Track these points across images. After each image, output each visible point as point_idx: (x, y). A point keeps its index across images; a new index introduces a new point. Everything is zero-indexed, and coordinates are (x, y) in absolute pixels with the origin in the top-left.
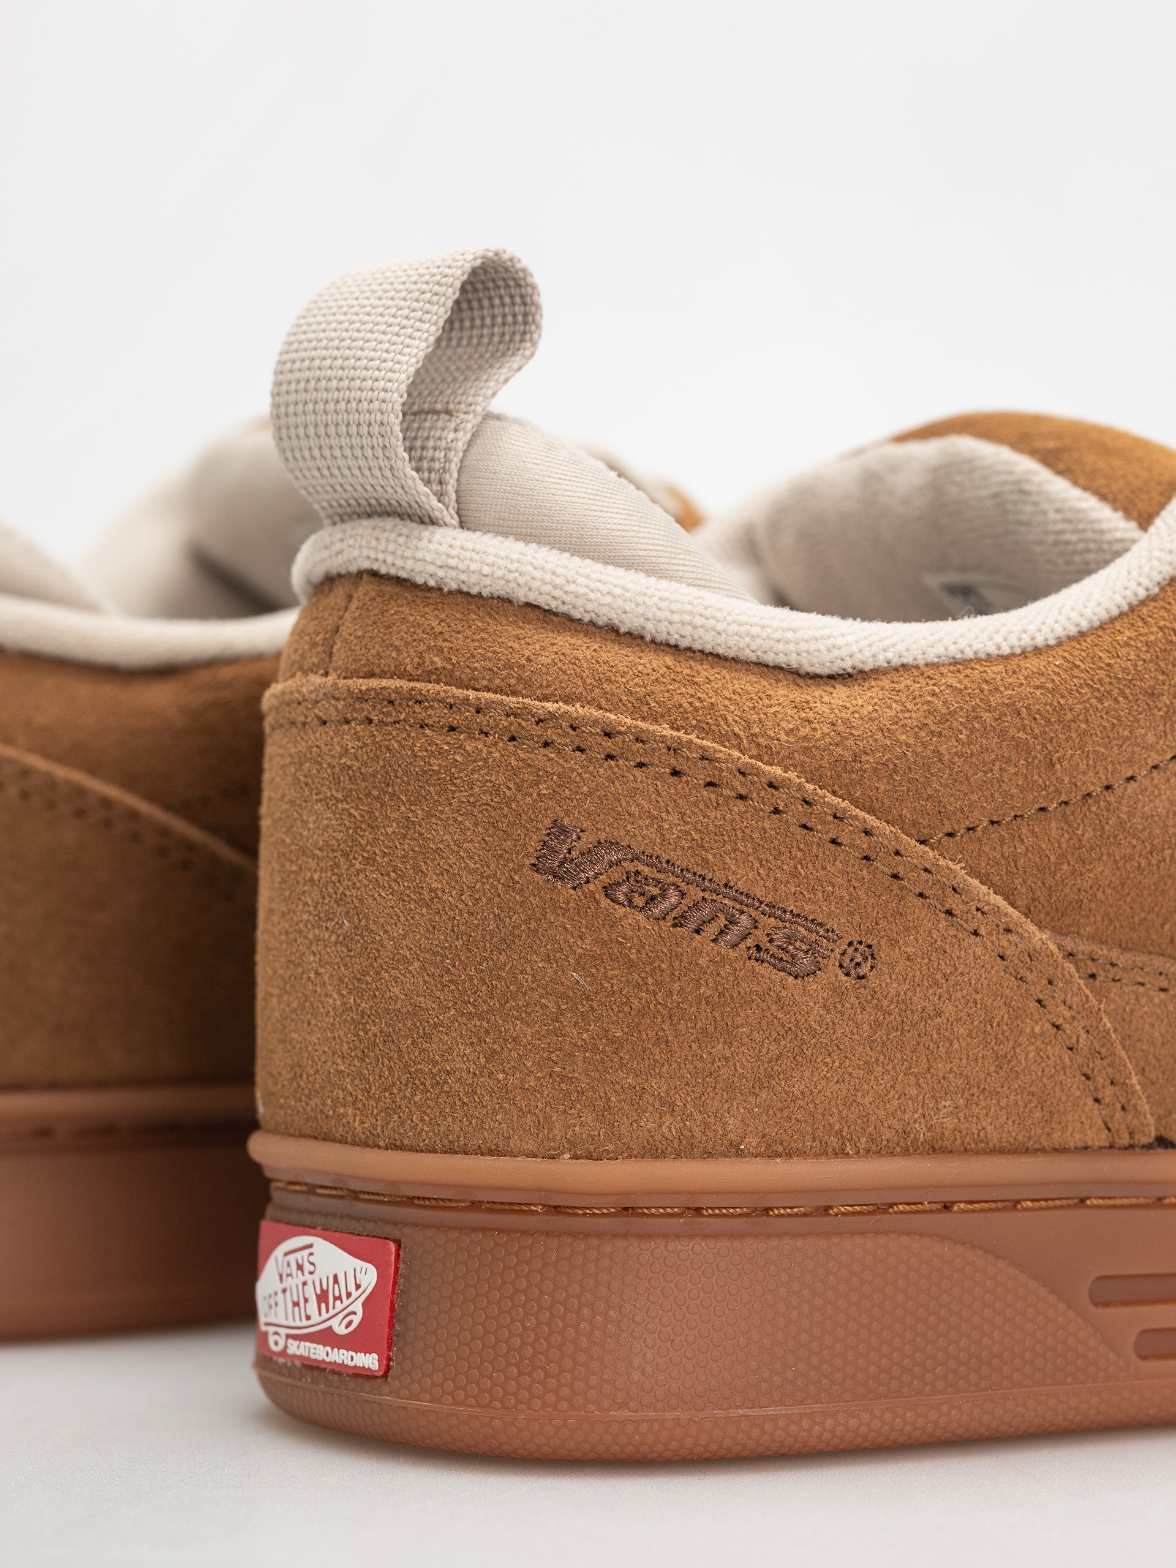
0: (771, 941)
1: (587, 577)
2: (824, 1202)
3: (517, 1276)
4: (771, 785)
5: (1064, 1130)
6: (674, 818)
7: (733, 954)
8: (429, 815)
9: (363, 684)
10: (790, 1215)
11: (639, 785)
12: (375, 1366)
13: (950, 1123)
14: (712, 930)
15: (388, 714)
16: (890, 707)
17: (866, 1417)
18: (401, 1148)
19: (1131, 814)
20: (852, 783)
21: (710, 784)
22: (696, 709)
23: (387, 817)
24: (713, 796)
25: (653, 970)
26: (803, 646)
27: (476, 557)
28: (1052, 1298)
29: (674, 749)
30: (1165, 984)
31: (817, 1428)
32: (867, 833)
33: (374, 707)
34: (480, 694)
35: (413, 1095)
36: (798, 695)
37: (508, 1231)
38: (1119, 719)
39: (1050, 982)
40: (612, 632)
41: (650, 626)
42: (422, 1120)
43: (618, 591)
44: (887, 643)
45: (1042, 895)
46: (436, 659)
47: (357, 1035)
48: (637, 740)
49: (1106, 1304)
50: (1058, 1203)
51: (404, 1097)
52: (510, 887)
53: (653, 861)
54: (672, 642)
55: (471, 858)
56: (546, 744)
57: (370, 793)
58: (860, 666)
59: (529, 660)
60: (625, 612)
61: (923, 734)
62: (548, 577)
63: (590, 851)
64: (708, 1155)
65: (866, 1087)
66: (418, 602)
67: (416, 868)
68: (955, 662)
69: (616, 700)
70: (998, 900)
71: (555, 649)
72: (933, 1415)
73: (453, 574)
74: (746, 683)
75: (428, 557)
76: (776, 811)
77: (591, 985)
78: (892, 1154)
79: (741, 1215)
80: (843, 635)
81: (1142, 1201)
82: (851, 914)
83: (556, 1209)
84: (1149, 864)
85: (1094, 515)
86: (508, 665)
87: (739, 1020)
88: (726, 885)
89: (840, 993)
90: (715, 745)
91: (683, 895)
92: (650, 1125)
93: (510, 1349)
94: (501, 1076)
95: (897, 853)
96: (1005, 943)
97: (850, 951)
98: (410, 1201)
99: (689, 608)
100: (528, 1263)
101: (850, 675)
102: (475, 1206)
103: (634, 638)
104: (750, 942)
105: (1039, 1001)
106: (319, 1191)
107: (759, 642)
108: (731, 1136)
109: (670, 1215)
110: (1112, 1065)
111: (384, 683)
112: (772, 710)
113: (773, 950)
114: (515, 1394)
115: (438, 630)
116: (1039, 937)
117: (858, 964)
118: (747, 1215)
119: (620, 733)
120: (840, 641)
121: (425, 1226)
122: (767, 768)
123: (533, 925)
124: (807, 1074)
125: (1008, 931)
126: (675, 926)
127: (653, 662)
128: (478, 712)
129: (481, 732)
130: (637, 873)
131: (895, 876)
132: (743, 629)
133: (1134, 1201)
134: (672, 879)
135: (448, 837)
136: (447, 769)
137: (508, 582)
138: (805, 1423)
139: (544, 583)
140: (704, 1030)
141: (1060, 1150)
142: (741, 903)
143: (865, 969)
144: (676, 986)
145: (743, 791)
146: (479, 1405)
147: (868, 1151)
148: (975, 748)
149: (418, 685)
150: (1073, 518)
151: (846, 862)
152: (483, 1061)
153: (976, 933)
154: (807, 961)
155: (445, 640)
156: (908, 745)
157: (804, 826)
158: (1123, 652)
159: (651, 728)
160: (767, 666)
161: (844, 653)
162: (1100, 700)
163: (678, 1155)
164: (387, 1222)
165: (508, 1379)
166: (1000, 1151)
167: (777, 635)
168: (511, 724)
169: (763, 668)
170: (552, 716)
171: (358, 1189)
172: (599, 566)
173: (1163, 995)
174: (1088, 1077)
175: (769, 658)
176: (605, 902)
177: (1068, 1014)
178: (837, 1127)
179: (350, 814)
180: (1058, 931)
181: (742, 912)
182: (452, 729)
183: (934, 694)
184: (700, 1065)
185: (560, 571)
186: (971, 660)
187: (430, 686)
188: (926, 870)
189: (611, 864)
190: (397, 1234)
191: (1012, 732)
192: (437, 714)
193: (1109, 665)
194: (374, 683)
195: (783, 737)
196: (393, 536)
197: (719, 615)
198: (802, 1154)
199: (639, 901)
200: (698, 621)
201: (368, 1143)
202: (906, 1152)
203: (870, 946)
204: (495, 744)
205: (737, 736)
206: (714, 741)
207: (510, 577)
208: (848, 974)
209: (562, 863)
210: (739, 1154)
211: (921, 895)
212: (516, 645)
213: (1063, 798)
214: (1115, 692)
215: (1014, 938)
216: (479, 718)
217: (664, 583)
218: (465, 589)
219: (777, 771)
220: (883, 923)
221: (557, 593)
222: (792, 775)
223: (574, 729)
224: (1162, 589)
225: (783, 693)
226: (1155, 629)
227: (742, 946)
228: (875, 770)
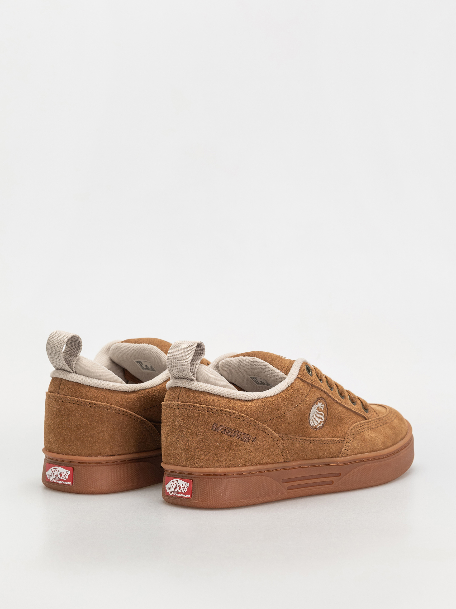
0: (243, 438)
1: (216, 388)
2: (249, 472)
3: (210, 484)
4: (243, 417)
5: (279, 460)
6: (230, 422)
7: (238, 440)
8: (196, 422)
9: (185, 404)
10: (245, 474)
11: (225, 418)
12: (190, 497)
13: (265, 460)
14: (235, 437)
15: (189, 408)
16: (257, 405)
17: (255, 500)
18: (193, 467)
19: (287, 417)
20: (253, 416)
21: (235, 417)
22: (232, 407)
23: (189, 422)
24: (235, 419)
25: (228, 443)
26: (245, 397)
27: (201, 386)
28: (277, 483)
29: (230, 412)
30: (291, 439)
31: (249, 502)
32: (255, 422)
33: (187, 407)
34: (203, 405)
35: (195, 460)
36: (245, 404)
37: (209, 478)
38: (286, 404)
39: (278, 440)
40: (219, 396)
41: (225, 395)
42: (196, 463)
43: (220, 390)
44: (256, 396)
45: (276, 429)
46: (196, 400)
47: (185, 452)
48: (225, 411)
49: (283, 483)
50: (278, 470)
51: (193, 460)
52: (208, 432)
53: (228, 428)
54: (228, 397)
55: (202, 428)
56: (213, 412)
57: (186, 419)
58: (252, 399)
59: (209, 400)
60: (221, 393)
61: (261, 408)
62: (211, 389)
63: (219, 427)
64: (235, 467)
65: (255, 456)
66: (192, 392)
67: (194, 429)
68: (265, 398)
69: (221, 406)
70: (271, 430)
71: (212, 399)
72: (263, 500)
73: (197, 388)
74: (238, 402)
75: (194, 386)
76: (243, 420)
77: (220, 445)
78: (258, 465)
79: (239, 475)
80: (250, 395)
81: (288, 469)
82: (253, 433)
83: (215, 475)
84: (290, 423)
85: (278, 372)
86: (206, 401)
87: (239, 449)
88: (237, 431)
89: (252, 444)
90: (235, 412)
91: (232, 432)
92: (228, 463)
93: (210, 494)
94: (208, 458)
95: (259, 425)
96: (272, 436)
97: (253, 438)
98: (194, 474)
99: (230, 392)
100: (212, 482)
101: (251, 400)
102: (204, 475)
103: (223, 397)
104: (240, 438)
105: (276, 443)
106: (178, 473)
107: (239, 396)
108: (238, 464)
109: (230, 475)
110: (285, 451)
111: (188, 404)
112: (242, 406)
113: (243, 439)
114: (211, 500)
115: (196, 396)
116: (276, 435)
117: (254, 440)
118: (240, 474)
119: (223, 411)
120: (250, 396)
121: (196, 478)
122: (242, 415)
123: (212, 437)
124: (248, 455)
125: (272, 434)
126: (231, 436)
127: (225, 400)
128: (203, 408)
129: (203, 411)
130: (226, 430)
131: (258, 428)
132: (237, 395)
133: (287, 469)
134: (230, 430)
135: (199, 425)
136: (199, 416)
137: (205, 389)
138: (248, 502)
139: (210, 390)
140: (235, 450)
141: (278, 463)
142: (239, 433)
143: (255, 441)
144: (231, 444)
145: (239, 418)
146: (205, 502)
147: (255, 465)
148: (268, 410)
149: (194, 404)
150: (274, 372)
151: (252, 427)
152: (205, 455)
153: (268, 435)
154: (247, 440)
155: (197, 398)
156: (260, 410)
157: (247, 422)
158: (286, 395)
159: (227, 410)
160: (240, 400)
161: (250, 397)
162: (283, 402)
163: (231, 467)
164: (190, 477)
165: (210, 498)
166: (271, 463)
167: (242, 396)
168: (208, 410)
169: (239, 400)
170: (213, 408)
171: (185, 473)
172: (217, 387)
173: (291, 441)
174: (282, 453)
175: (240, 399)
176: (221, 434)
177: (280, 445)
178: (251, 462)
179: (183, 422)
180: (278, 433)
181: (239, 434)
182: (199, 410)
183: (262, 403)
184: (234, 455)
185: (212, 388)
186: (267, 397)
187: (196, 404)
188: (262, 427)
189: (222, 428)
190: (192, 479)
191: (273, 407)
192: (197, 408)
193: (284, 397)
194: (187, 403)
195: (244, 410)
196: (188, 383)
197: (234, 393)
198: (247, 466)
199: (226, 433)
200: (231, 394)
201: (188, 466)
202: (259, 465)
203: (255, 438)
204: (205, 412)
205: (238, 410)
206: (235, 411)
207: (206, 389)
208: (253, 442)
209: (215, 429)
210: (239, 466)
211: (262, 430)
212: (207, 398)
213: (279, 416)
214: (285, 401)
215: (273, 435)
216: (203, 409)
217: (226, 389)
218: (199, 390)
219: (244, 415)
220: (257, 434)
221: (212, 391)
222: (245, 415)
223: (216, 410)
224: (290, 385)
225: (243, 404)
226: (290, 391)
227: (239, 439)
228: (256, 414)
